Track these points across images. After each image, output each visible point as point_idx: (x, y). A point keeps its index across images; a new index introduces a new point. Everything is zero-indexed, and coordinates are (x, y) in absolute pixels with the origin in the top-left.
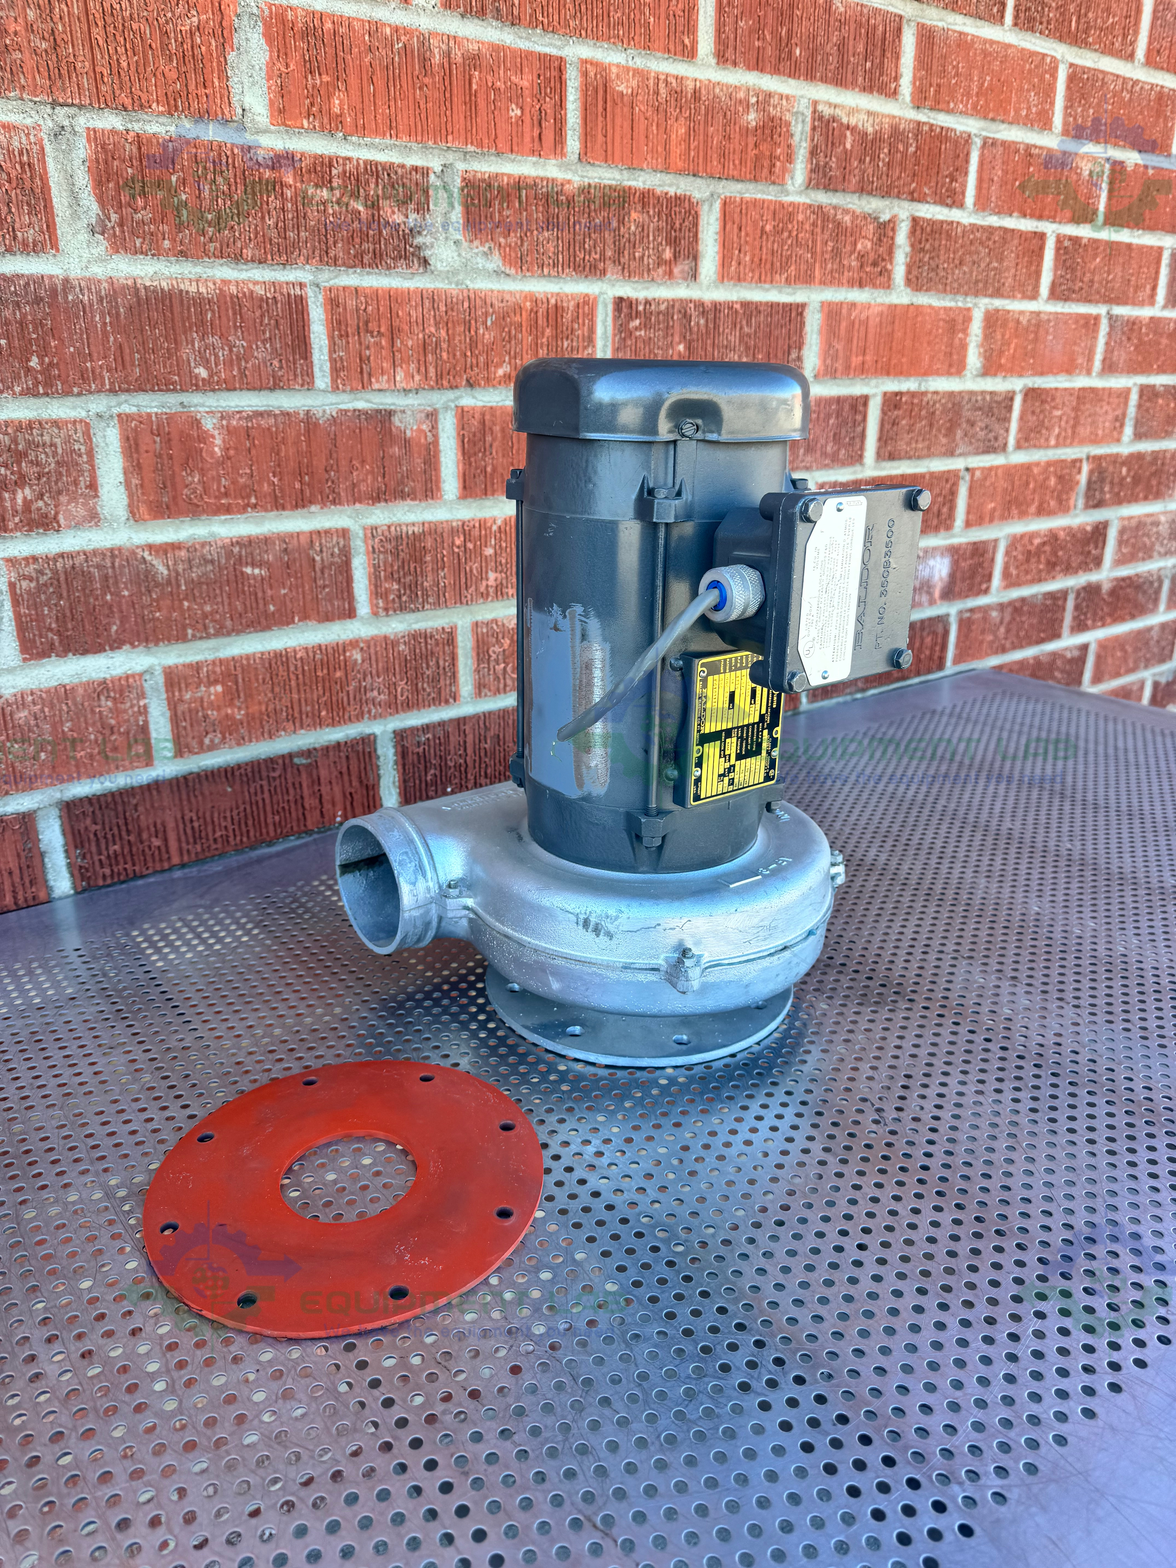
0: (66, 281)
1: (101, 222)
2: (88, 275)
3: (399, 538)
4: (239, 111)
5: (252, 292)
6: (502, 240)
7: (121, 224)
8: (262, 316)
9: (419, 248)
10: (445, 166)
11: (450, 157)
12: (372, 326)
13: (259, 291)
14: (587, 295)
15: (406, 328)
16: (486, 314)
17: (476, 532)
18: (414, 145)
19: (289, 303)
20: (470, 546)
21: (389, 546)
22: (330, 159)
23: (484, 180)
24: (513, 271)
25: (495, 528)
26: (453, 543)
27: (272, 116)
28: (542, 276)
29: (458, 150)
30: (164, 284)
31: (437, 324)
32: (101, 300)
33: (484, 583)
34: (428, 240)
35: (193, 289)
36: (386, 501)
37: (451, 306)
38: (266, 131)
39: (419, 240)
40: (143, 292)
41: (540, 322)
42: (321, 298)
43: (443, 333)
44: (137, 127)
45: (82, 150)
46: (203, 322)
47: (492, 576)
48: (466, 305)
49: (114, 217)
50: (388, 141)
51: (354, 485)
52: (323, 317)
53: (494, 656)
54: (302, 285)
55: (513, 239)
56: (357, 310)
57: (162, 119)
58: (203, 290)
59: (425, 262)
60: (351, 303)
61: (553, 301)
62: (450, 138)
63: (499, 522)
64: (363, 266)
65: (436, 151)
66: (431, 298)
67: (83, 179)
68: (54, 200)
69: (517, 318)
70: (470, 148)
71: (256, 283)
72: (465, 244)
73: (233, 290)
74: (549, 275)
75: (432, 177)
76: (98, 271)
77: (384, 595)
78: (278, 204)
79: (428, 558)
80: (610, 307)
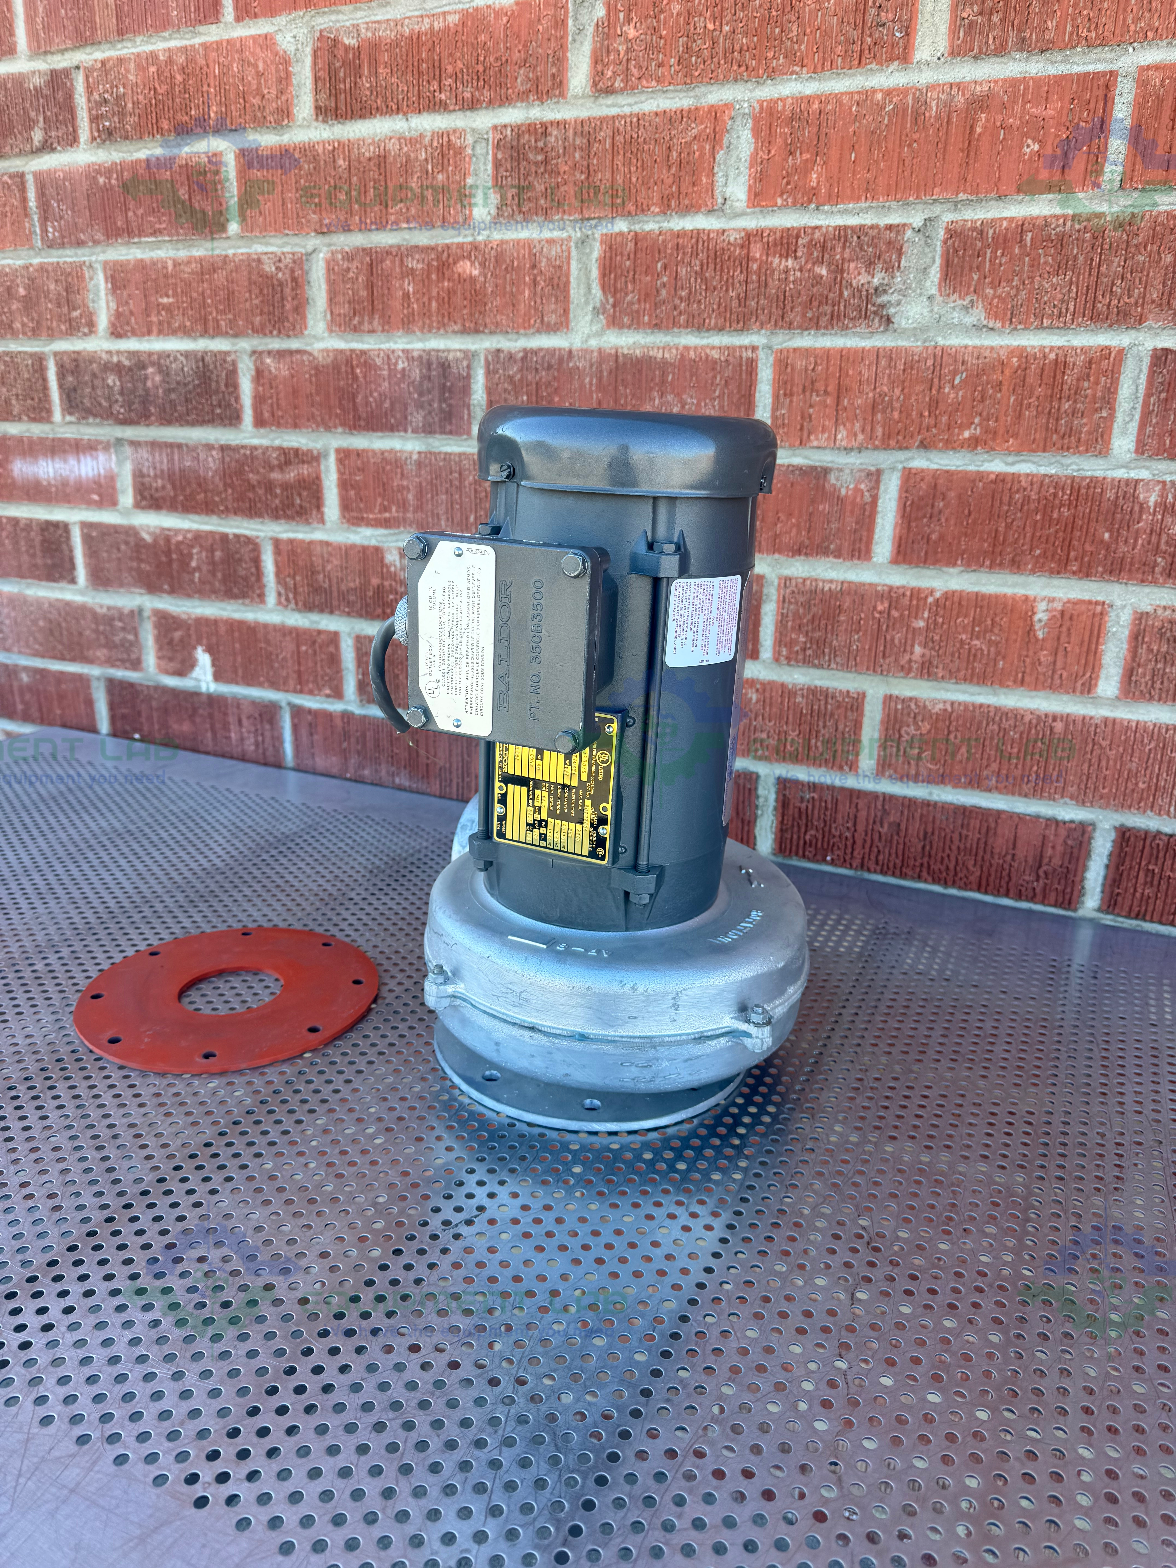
0: (570, 352)
1: (603, 305)
2: (585, 346)
3: (814, 592)
4: (720, 201)
5: (707, 356)
6: (989, 291)
7: (614, 306)
8: (715, 377)
9: (883, 306)
10: (930, 219)
11: (937, 209)
12: (820, 386)
13: (715, 355)
14: (1108, 348)
15: (856, 387)
16: (955, 373)
17: (906, 601)
18: (894, 204)
19: (741, 365)
20: (895, 614)
21: (801, 599)
22: (799, 230)
23: (974, 229)
24: (999, 325)
25: (930, 600)
26: (875, 608)
27: (749, 199)
28: (1041, 327)
29: (948, 201)
30: (638, 352)
31: (892, 384)
32: (591, 366)
33: (907, 657)
34: (894, 298)
35: (660, 355)
36: (806, 554)
37: (910, 366)
38: (743, 214)
39: (884, 298)
40: (621, 359)
41: (1030, 380)
42: (771, 359)
43: (897, 391)
44: (637, 227)
45: (596, 251)
46: (663, 382)
47: (918, 650)
48: (930, 363)
49: (611, 300)
50: (863, 205)
51: (776, 536)
52: (771, 377)
53: (906, 737)
54: (754, 348)
55: (1004, 290)
56: (806, 370)
57: (658, 218)
58: (667, 355)
59: (889, 321)
60: (800, 364)
61: (1052, 356)
62: (936, 190)
63: (938, 595)
64: (818, 327)
65: (920, 207)
66: (891, 355)
67: (595, 273)
68: (572, 292)
69: (996, 376)
70: (962, 196)
71: (713, 348)
72: (939, 299)
73: (692, 354)
74: (1050, 327)
75: (909, 233)
76: (593, 343)
77: (790, 644)
78: (742, 277)
79: (842, 618)
80: (1147, 361)
